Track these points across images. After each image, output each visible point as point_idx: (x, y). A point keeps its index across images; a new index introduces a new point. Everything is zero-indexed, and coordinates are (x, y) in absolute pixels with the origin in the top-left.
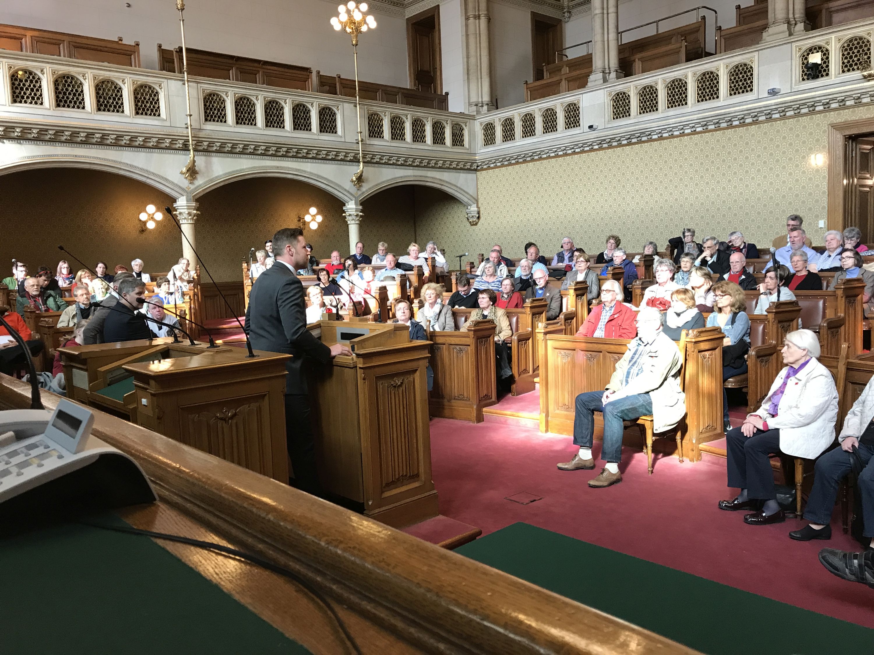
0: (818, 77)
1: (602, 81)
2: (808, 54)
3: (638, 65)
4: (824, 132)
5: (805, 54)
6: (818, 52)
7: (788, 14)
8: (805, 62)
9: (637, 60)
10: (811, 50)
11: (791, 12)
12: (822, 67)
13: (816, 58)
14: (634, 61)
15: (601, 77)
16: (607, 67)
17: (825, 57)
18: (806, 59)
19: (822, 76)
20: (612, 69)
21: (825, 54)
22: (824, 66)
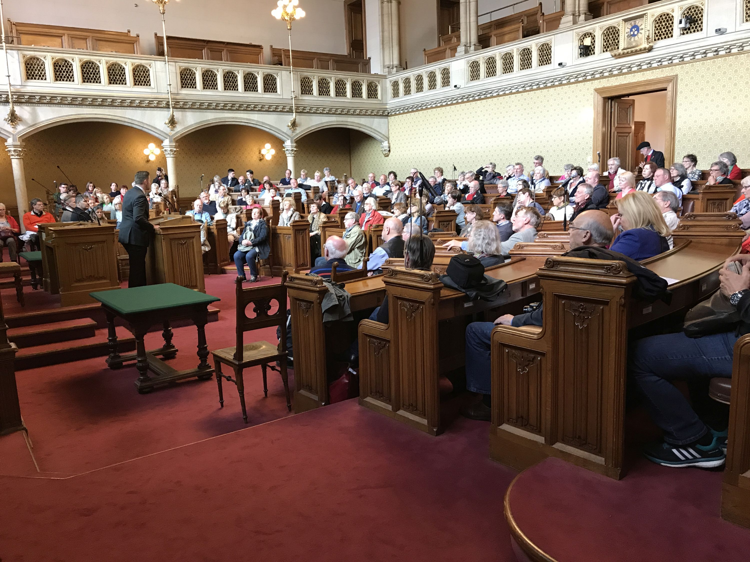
0: (589, 55)
1: (464, 53)
2: (584, 38)
3: (494, 39)
4: (591, 94)
5: (582, 38)
6: (589, 37)
7: (575, 8)
8: (582, 44)
9: (493, 36)
10: (586, 35)
11: (577, 6)
12: (591, 48)
13: (588, 42)
14: (491, 36)
15: (464, 50)
16: (468, 42)
17: (593, 41)
18: (582, 41)
19: (591, 54)
20: (473, 43)
21: (593, 39)
22: (593, 47)
